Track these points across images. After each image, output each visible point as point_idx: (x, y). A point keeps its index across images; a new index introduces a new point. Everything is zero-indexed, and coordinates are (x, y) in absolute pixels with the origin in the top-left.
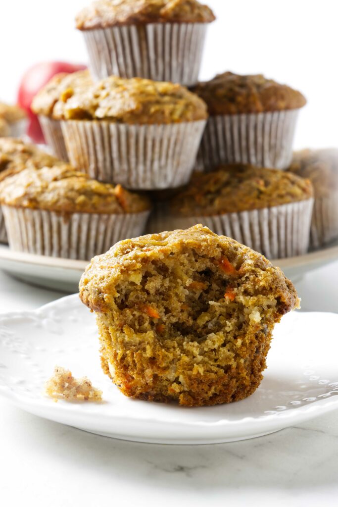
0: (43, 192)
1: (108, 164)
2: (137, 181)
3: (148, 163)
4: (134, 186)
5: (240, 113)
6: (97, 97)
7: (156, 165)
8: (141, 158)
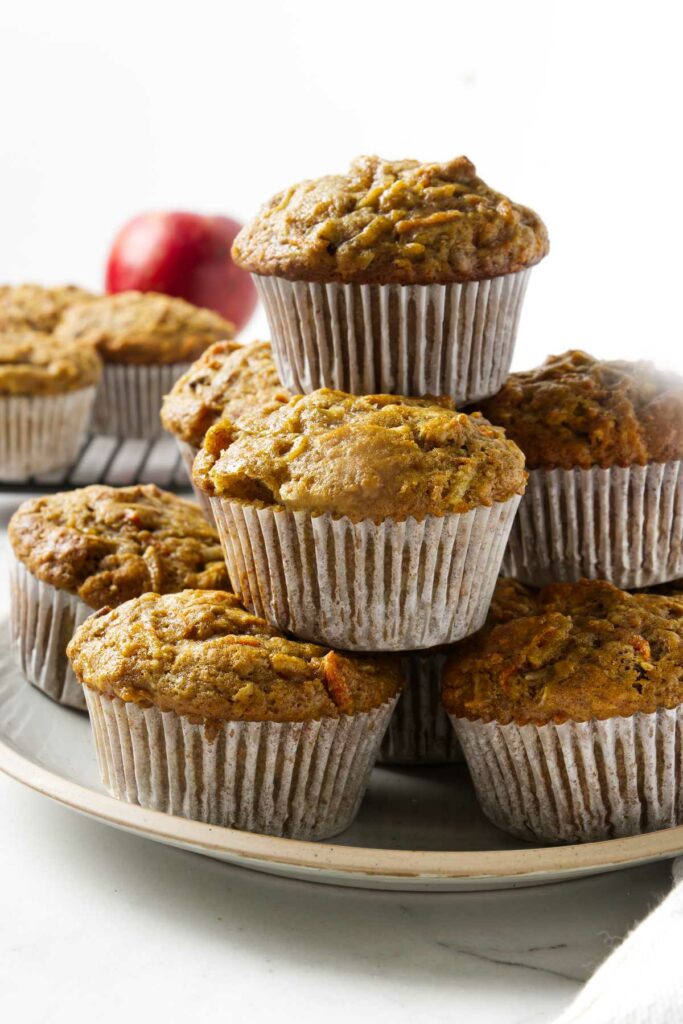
0: (162, 671)
1: (308, 599)
2: (369, 636)
3: (396, 598)
4: (364, 645)
5: (600, 464)
6: (283, 449)
7: (412, 599)
8: (380, 589)
